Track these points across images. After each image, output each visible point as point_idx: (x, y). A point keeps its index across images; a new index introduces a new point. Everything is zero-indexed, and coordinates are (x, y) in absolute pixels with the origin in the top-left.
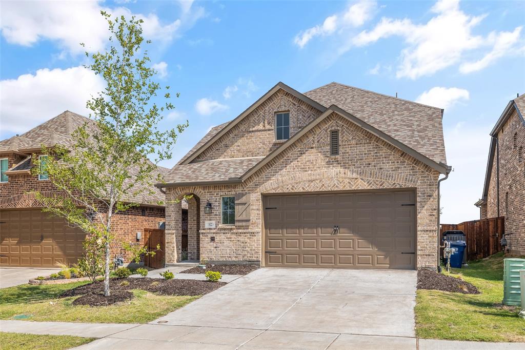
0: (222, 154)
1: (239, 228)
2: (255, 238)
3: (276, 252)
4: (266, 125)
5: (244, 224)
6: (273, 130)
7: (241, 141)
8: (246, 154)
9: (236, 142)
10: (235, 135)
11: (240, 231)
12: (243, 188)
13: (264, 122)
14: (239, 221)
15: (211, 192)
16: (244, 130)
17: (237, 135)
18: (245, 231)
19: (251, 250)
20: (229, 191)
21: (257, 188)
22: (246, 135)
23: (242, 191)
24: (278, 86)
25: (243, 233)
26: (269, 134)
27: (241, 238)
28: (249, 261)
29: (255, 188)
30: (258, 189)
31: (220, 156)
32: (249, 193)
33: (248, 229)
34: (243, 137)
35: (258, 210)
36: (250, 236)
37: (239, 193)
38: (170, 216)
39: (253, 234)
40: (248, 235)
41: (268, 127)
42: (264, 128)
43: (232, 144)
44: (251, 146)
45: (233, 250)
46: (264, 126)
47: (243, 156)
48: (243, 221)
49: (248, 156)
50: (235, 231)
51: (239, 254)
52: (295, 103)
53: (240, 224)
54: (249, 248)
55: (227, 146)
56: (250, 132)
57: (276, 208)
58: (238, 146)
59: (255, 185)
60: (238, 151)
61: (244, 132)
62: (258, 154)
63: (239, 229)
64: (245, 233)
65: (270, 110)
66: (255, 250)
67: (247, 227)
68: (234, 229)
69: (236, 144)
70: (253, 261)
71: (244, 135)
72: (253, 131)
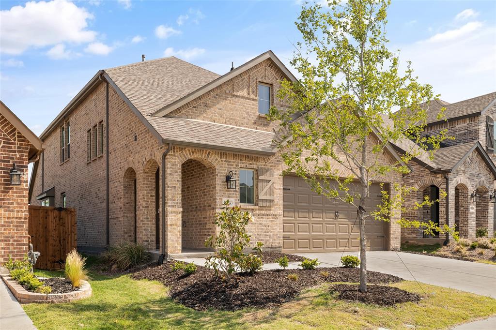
0: (202, 114)
1: (262, 208)
2: (277, 221)
3: (289, 237)
4: (251, 93)
5: (268, 204)
6: (257, 100)
7: (224, 104)
8: (229, 121)
9: (218, 103)
10: (217, 95)
11: (263, 212)
12: (266, 163)
13: (248, 89)
14: (263, 200)
15: (230, 162)
16: (228, 92)
17: (219, 96)
18: (268, 213)
19: (274, 235)
20: (251, 164)
21: (279, 164)
22: (229, 98)
23: (264, 165)
24: (268, 54)
25: (265, 215)
26: (253, 104)
27: (264, 221)
28: (271, 248)
29: (277, 164)
30: (280, 166)
31: (198, 116)
32: (272, 169)
33: (270, 210)
34: (225, 99)
35: (280, 189)
36: (273, 218)
37: (261, 168)
38: (175, 187)
39: (275, 216)
40: (271, 217)
41: (252, 96)
42: (248, 96)
43: (213, 105)
44: (235, 112)
45: (255, 234)
46: (249, 94)
47: (226, 123)
48: (266, 201)
49: (231, 124)
50: (257, 212)
51: (261, 240)
52: (277, 77)
53: (264, 204)
54: (271, 232)
55: (206, 106)
56: (234, 96)
57: (289, 189)
58: (220, 109)
59: (278, 161)
60: (221, 115)
61: (226, 94)
62: (242, 124)
63: (261, 210)
64: (267, 215)
65: (254, 77)
66: (277, 235)
67: (269, 208)
68: (256, 210)
69: (218, 106)
70: (275, 248)
71: (228, 98)
72: (236, 96)
